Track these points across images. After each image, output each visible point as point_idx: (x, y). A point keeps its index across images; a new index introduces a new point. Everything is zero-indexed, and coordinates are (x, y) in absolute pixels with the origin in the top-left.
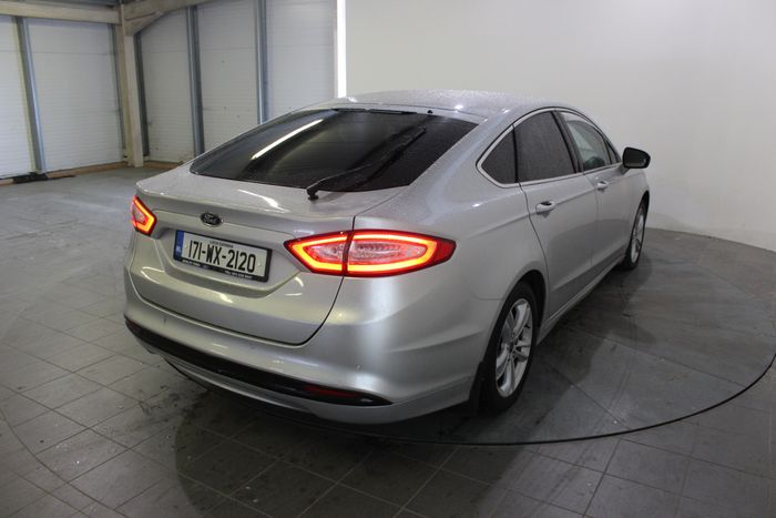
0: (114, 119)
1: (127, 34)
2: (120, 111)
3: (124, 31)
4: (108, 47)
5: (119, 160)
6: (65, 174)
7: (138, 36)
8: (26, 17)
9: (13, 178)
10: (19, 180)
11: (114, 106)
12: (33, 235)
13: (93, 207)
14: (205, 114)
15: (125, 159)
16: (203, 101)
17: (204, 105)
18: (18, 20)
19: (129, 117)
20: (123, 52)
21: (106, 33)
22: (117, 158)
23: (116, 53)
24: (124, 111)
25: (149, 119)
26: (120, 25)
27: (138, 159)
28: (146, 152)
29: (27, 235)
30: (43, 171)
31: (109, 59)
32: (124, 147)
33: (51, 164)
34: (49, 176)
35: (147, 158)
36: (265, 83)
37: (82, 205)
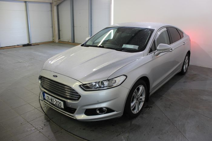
0: (51, 29)
1: (55, 6)
2: (52, 27)
3: (54, 5)
4: (49, 9)
5: (52, 40)
6: (37, 44)
7: (58, 6)
8: (28, 1)
9: (23, 45)
10: (24, 45)
11: (51, 26)
12: (21, 62)
13: (40, 54)
14: (75, 28)
15: (53, 40)
16: (75, 24)
17: (75, 25)
18: (26, 2)
19: (55, 29)
20: (54, 11)
21: (49, 5)
22: (51, 40)
23: (52, 11)
24: (53, 27)
25: (60, 29)
26: (53, 3)
27: (57, 40)
28: (59, 38)
29: (19, 62)
30: (31, 43)
31: (50, 13)
32: (53, 37)
33: (33, 41)
34: (32, 44)
35: (59, 40)
36: (91, 20)
37: (37, 53)
